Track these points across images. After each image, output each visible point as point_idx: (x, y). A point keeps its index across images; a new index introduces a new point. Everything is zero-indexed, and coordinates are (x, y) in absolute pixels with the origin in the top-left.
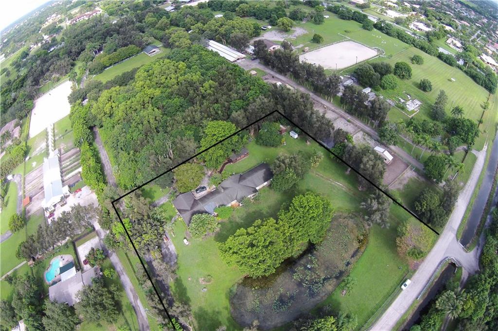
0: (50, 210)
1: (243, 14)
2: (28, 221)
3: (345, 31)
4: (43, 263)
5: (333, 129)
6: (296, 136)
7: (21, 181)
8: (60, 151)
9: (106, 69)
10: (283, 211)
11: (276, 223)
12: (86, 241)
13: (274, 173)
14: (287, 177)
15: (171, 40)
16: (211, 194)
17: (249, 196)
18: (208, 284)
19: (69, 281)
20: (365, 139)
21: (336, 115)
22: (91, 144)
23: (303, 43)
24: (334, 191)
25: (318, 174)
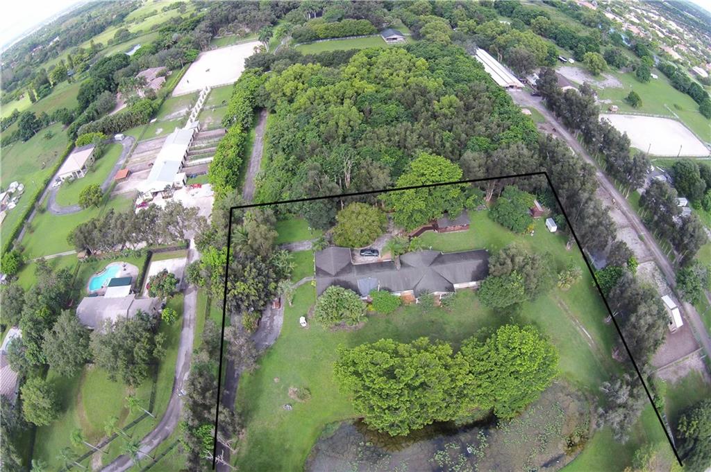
0: (145, 198)
1: (539, 31)
2: (111, 200)
3: (675, 106)
4: (98, 263)
5: (614, 238)
6: (554, 229)
7: (130, 146)
8: (201, 125)
9: (317, 41)
10: (476, 340)
11: (452, 357)
12: (168, 257)
13: (491, 271)
14: (509, 286)
15: (422, 31)
16: (381, 265)
17: (436, 293)
18: (299, 400)
19: (113, 301)
20: (653, 276)
21: (626, 220)
22: (246, 129)
23: (612, 99)
24: (574, 342)
25: (561, 304)
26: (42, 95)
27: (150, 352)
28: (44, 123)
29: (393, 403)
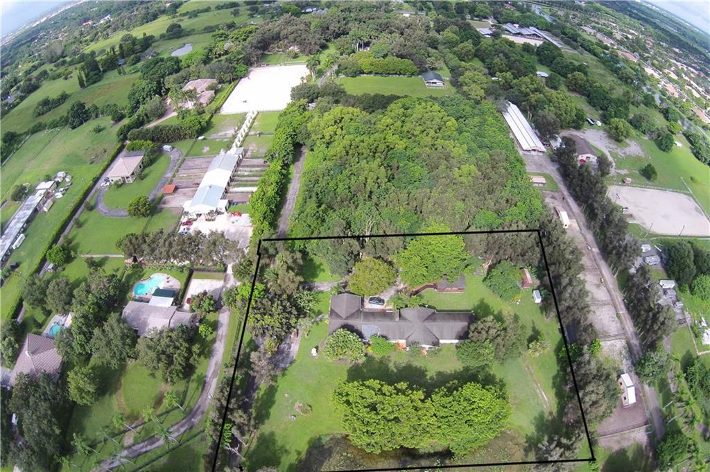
0: (190, 217)
1: (574, 87)
2: (158, 213)
4: (143, 270)
5: (586, 319)
6: (538, 300)
7: (178, 160)
8: (246, 151)
9: (362, 75)
10: (445, 390)
12: (207, 278)
13: (469, 336)
15: (461, 79)
16: (384, 314)
17: (424, 346)
18: (302, 414)
19: (157, 309)
20: (621, 353)
21: (609, 298)
22: (286, 166)
23: (629, 169)
24: (532, 402)
25: (528, 368)
26: (91, 81)
27: (187, 359)
28: (94, 115)
29: (371, 429)
